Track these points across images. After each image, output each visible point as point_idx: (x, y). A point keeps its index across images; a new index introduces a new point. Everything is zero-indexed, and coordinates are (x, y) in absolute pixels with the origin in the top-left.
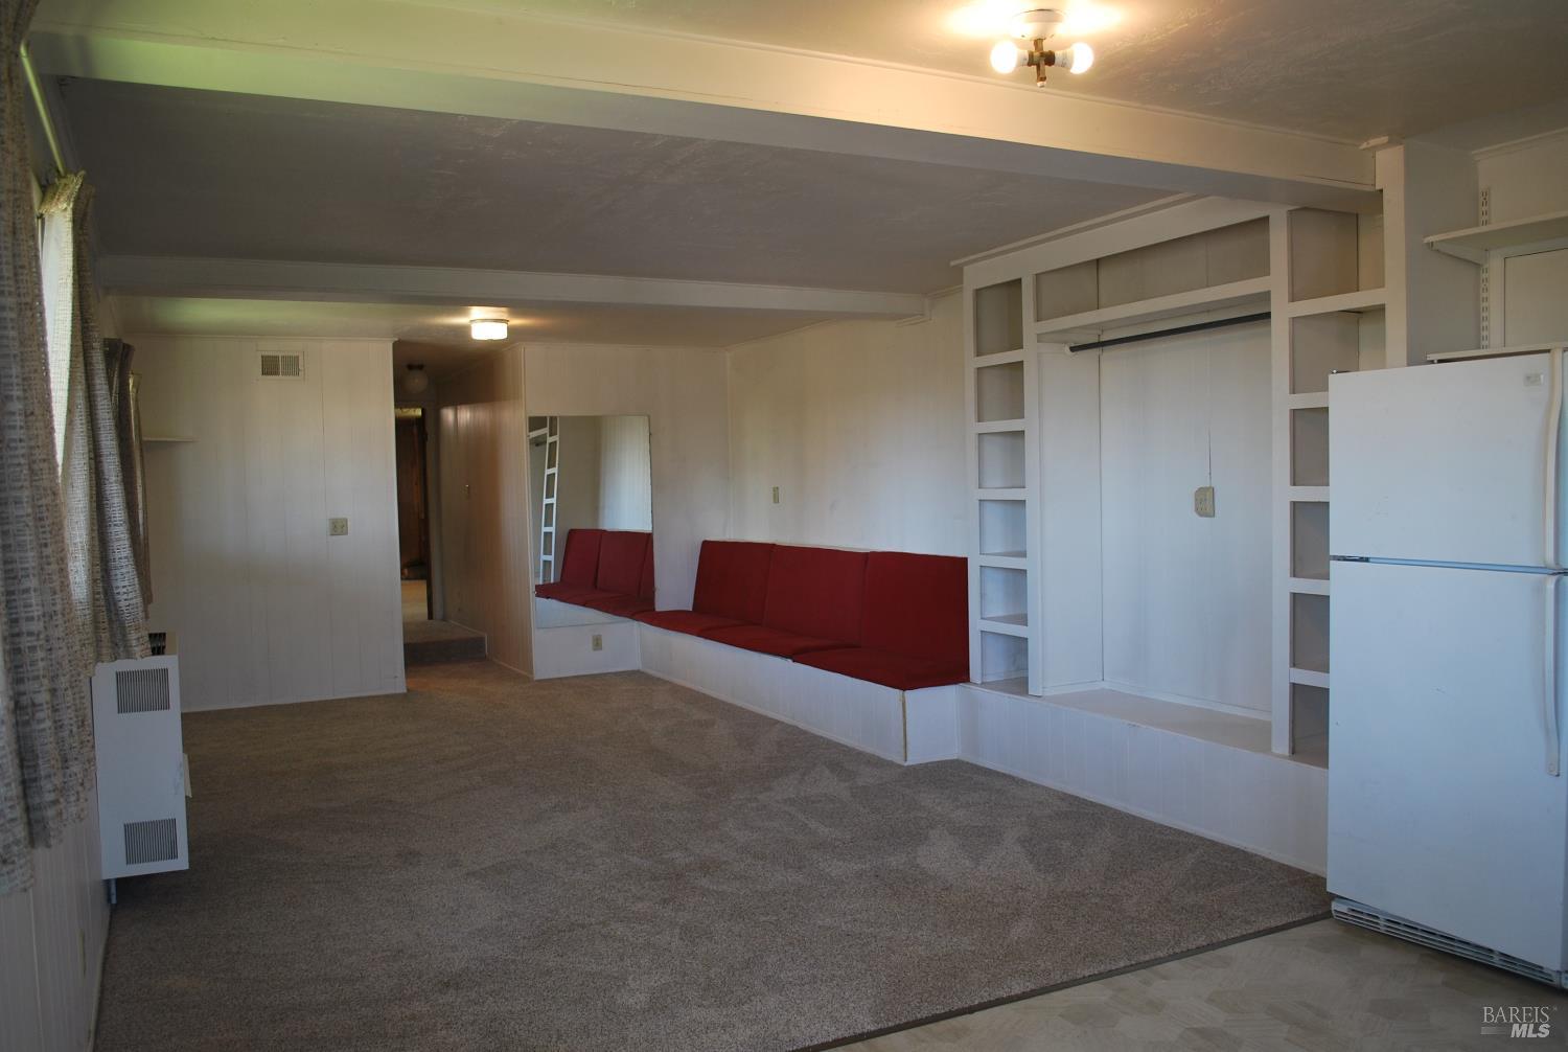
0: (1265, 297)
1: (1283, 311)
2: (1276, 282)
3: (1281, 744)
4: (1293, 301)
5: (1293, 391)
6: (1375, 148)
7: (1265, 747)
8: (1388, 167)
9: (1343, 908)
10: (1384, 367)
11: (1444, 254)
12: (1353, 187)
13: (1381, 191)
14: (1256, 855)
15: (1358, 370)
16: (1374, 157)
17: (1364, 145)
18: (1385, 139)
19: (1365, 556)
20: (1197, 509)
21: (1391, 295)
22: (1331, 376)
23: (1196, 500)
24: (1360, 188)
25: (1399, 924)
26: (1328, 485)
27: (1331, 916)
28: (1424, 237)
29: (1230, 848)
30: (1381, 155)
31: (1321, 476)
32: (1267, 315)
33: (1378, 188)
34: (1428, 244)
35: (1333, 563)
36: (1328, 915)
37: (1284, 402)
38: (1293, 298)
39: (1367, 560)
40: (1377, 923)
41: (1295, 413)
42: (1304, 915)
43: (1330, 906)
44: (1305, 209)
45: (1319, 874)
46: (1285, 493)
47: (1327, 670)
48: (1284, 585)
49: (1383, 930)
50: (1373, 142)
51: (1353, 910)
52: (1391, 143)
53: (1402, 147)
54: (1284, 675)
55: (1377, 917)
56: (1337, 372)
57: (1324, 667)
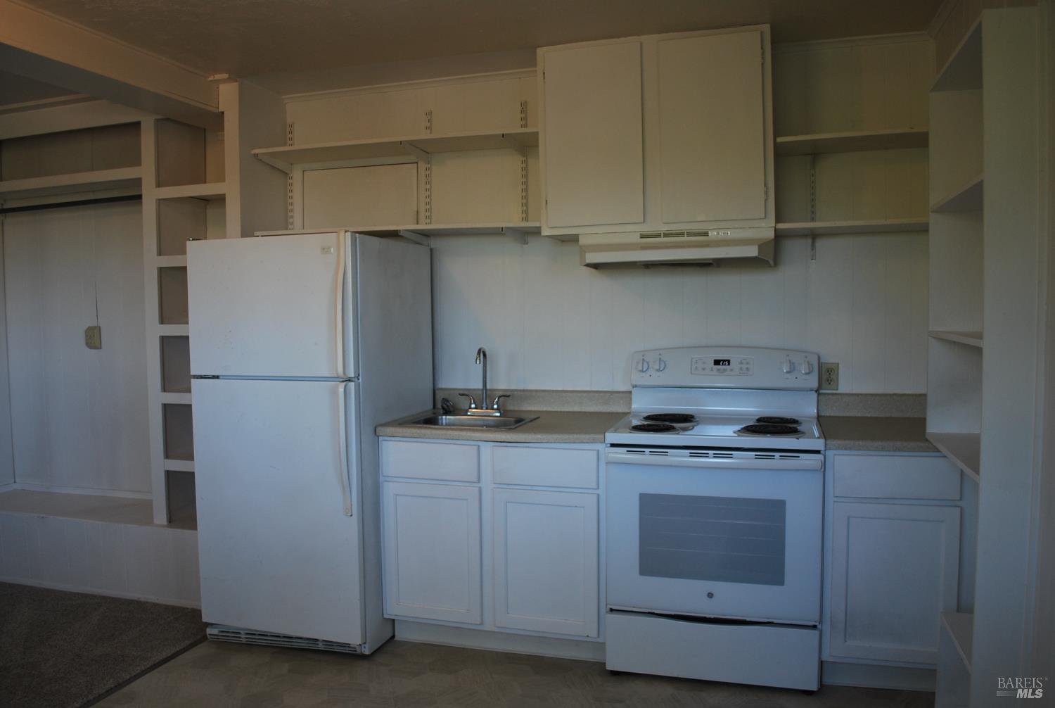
0: (137, 182)
1: (151, 194)
2: (146, 171)
3: (161, 516)
4: (159, 187)
5: (160, 253)
6: (218, 81)
7: (149, 521)
8: (227, 96)
9: (215, 631)
10: (225, 237)
11: (264, 162)
12: (203, 106)
13: (223, 113)
14: (147, 602)
15: (205, 238)
16: (218, 88)
17: (211, 78)
18: (225, 76)
19: (217, 374)
20: (87, 344)
21: (230, 188)
22: (188, 242)
23: (87, 336)
24: (208, 108)
25: (254, 634)
26: (187, 323)
27: (207, 638)
28: (253, 149)
29: (126, 600)
30: (222, 87)
31: (182, 317)
32: (140, 197)
33: (220, 110)
34: (254, 155)
35: (193, 381)
36: (204, 638)
37: (153, 262)
38: (159, 185)
39: (217, 377)
40: (240, 637)
41: (161, 270)
42: (187, 642)
43: (205, 631)
44: (168, 119)
45: (195, 607)
46: (155, 331)
47: (192, 459)
48: (157, 398)
49: (244, 641)
50: (218, 77)
51: (223, 632)
52: (229, 80)
53: (236, 83)
54: (159, 465)
55: (239, 633)
56: (193, 240)
57: (190, 456)
